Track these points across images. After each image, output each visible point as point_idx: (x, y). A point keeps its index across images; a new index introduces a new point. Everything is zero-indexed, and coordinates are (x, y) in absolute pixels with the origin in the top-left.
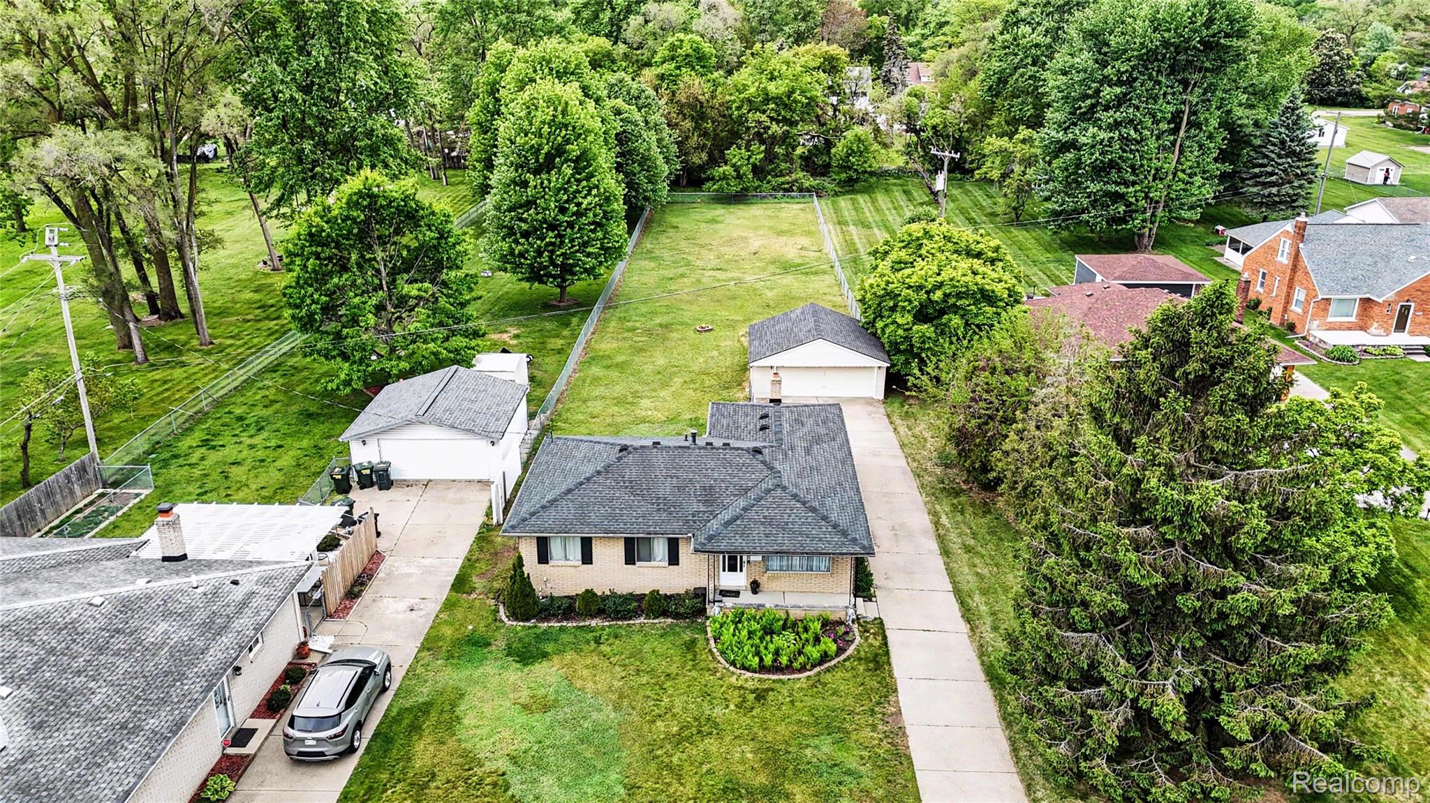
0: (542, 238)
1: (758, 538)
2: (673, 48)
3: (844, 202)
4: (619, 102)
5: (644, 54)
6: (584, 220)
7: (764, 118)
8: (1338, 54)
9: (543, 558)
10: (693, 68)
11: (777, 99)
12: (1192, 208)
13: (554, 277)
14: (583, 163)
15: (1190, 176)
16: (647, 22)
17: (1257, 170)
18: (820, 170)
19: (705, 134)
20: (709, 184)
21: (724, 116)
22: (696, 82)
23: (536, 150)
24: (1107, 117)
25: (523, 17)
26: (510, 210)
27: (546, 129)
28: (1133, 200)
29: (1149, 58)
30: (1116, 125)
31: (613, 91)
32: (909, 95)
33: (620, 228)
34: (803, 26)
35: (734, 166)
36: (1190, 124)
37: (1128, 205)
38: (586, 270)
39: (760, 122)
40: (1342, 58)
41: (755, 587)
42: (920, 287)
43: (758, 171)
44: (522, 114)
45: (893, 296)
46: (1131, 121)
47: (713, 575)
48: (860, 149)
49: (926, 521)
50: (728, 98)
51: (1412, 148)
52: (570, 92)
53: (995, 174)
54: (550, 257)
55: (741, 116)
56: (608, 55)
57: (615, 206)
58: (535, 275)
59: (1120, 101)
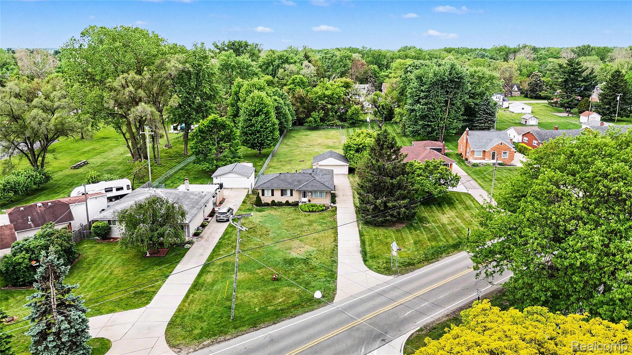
0: (256, 135)
1: (310, 189)
2: (294, 80)
3: (351, 130)
4: (276, 97)
5: (284, 82)
6: (267, 130)
7: (324, 102)
8: (539, 80)
9: (263, 195)
10: (301, 87)
11: (328, 96)
12: (454, 129)
13: (258, 146)
14: (267, 114)
15: (453, 120)
16: (285, 71)
17: (477, 119)
18: (344, 120)
19: (304, 108)
20: (306, 124)
21: (311, 102)
22: (301, 91)
23: (254, 111)
24: (423, 101)
25: (245, 70)
26: (246, 127)
27: (257, 105)
28: (433, 127)
29: (433, 84)
30: (426, 104)
31: (275, 94)
32: (375, 95)
33: (277, 133)
34: (343, 69)
35: (314, 118)
36: (451, 104)
37: (432, 128)
38: (267, 145)
39: (323, 104)
40: (541, 82)
41: (309, 201)
42: (357, 144)
43: (322, 120)
44: (250, 100)
45: (350, 147)
46: (431, 103)
47: (300, 198)
48: (356, 113)
49: (352, 194)
50: (312, 96)
51: (555, 114)
52: (263, 94)
53: (398, 120)
54: (257, 141)
55: (316, 102)
56: (272, 82)
57: (276, 126)
58: (253, 147)
59: (426, 97)
